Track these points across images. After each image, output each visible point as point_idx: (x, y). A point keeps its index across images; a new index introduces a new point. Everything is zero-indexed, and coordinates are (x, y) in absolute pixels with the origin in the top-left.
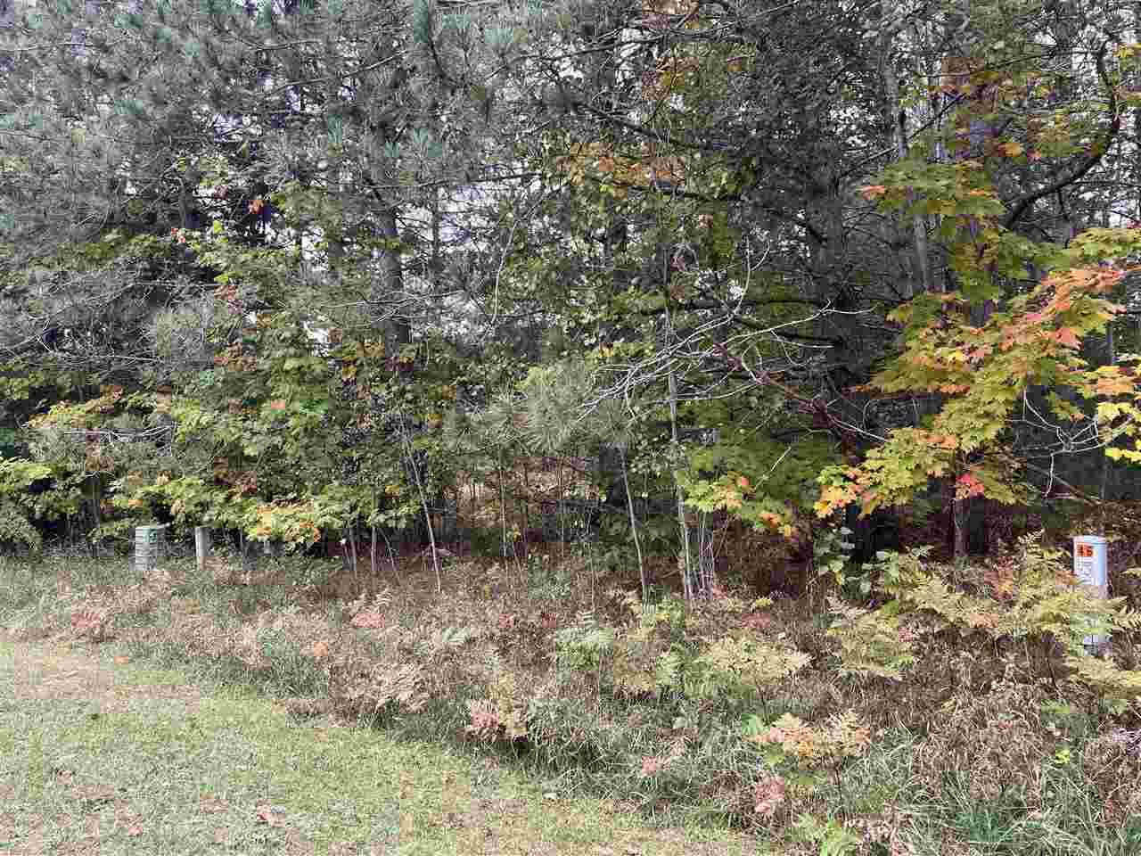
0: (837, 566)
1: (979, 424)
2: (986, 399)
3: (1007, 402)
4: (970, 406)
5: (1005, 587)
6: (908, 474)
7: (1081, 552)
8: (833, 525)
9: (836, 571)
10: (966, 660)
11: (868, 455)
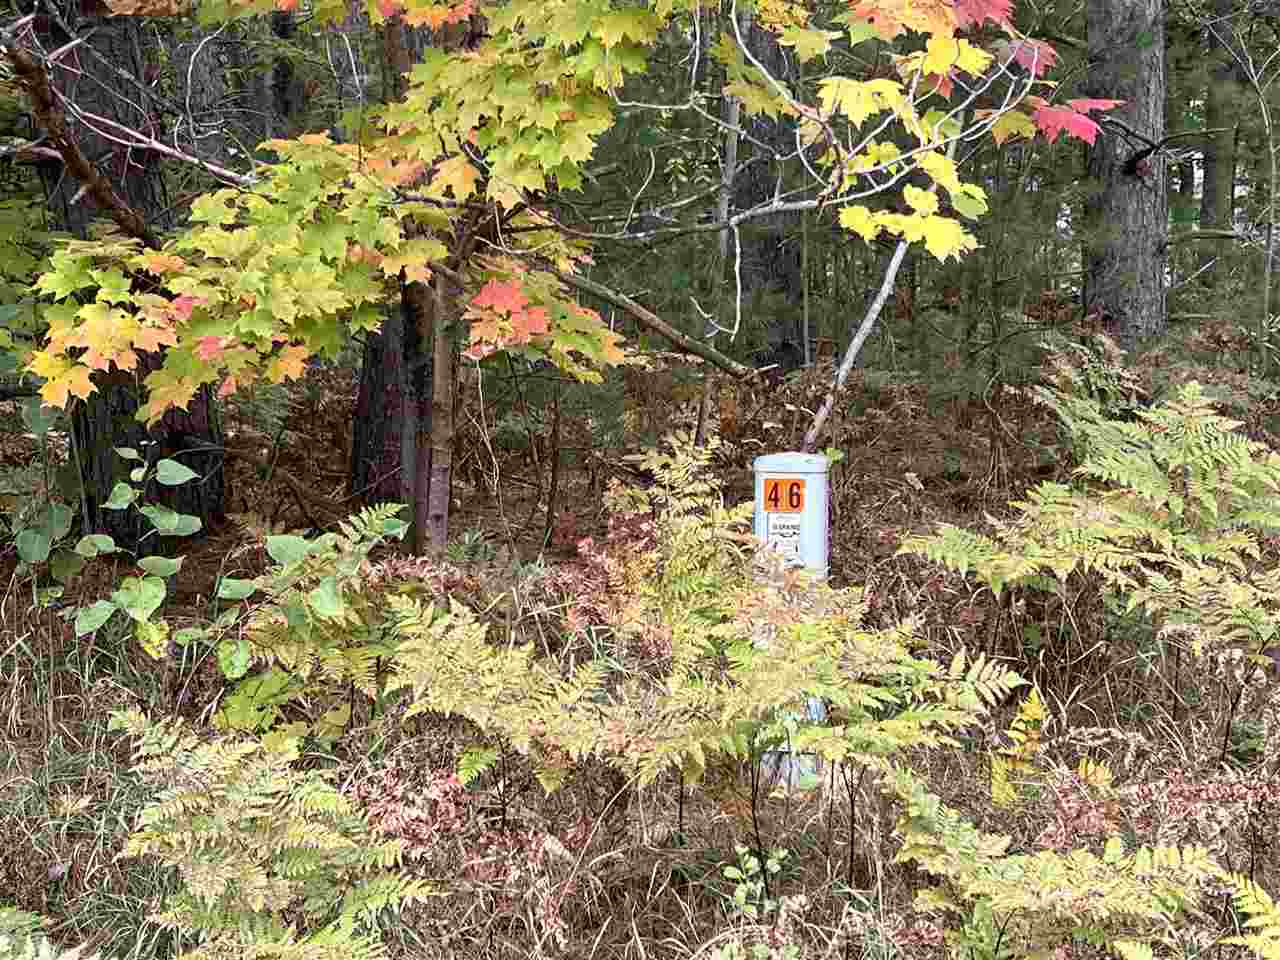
0: (142, 597)
1: (548, 116)
2: (562, 36)
3: (627, 47)
4: (517, 58)
5: (631, 619)
6: (327, 275)
7: (774, 499)
8: (130, 453)
9: (140, 615)
10: (552, 868)
11: (197, 215)
